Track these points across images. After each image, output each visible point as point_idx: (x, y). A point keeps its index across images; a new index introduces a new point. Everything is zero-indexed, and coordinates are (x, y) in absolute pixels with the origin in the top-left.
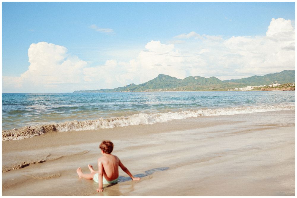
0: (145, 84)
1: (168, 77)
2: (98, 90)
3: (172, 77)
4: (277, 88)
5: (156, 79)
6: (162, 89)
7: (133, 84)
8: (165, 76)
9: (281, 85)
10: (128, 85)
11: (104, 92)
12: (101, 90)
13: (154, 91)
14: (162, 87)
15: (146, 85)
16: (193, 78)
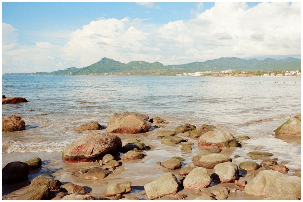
0: (88, 68)
1: (112, 61)
2: (33, 74)
3: (115, 61)
4: (230, 75)
5: (99, 62)
6: (107, 73)
7: (74, 67)
8: (109, 59)
9: (232, 72)
10: (68, 68)
11: (41, 75)
12: (37, 73)
13: (99, 75)
14: (106, 72)
15: (90, 68)
16: (138, 62)
